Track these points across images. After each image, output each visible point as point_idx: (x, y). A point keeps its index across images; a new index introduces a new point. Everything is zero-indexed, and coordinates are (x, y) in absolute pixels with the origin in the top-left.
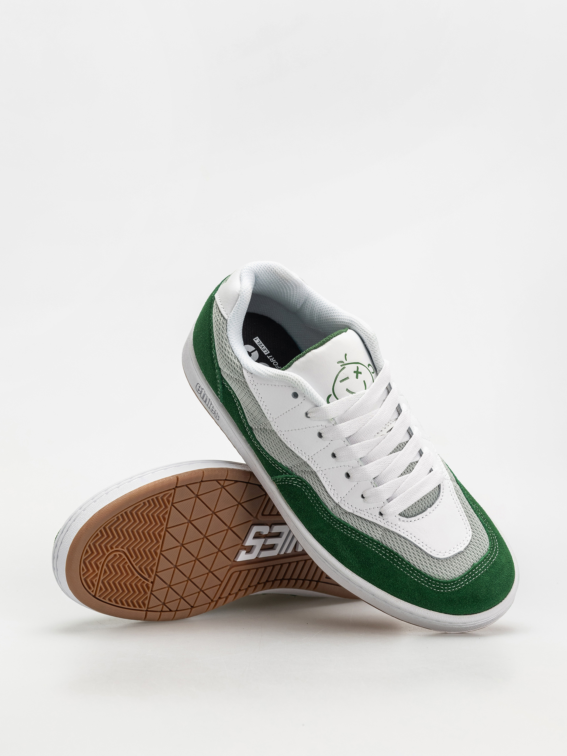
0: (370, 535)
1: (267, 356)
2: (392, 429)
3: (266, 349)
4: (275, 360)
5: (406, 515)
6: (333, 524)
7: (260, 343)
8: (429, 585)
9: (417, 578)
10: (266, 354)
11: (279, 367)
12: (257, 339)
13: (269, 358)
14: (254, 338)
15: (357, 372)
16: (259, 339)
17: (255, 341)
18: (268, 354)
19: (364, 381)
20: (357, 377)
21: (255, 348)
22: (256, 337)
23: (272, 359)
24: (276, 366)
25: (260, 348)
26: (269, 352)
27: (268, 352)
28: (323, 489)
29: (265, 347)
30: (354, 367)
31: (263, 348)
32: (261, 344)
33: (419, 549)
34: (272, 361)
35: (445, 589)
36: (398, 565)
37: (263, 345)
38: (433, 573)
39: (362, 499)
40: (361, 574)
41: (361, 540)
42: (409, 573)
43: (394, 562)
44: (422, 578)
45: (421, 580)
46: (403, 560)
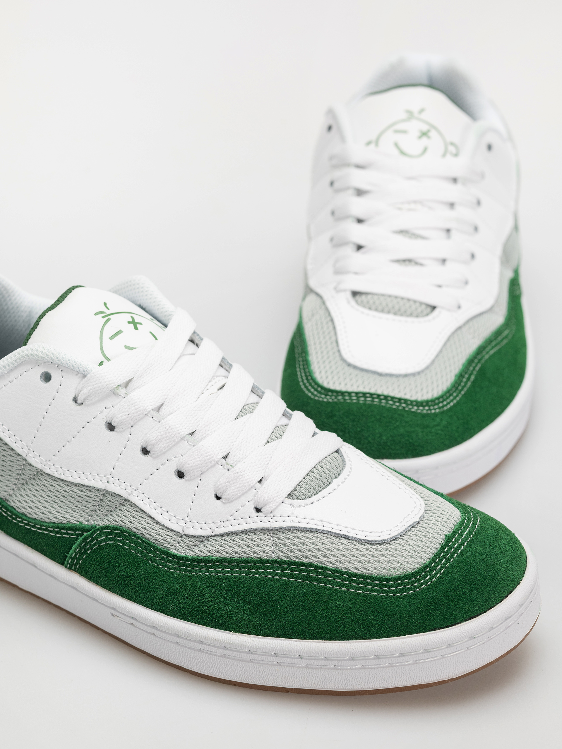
0: (254, 556)
6: (188, 571)
8: (385, 592)
9: (360, 588)
20: (137, 329)
28: (150, 521)
33: (343, 539)
35: (416, 587)
36: (320, 581)
38: (384, 569)
39: (219, 501)
40: (265, 629)
41: (243, 573)
42: (344, 585)
43: (311, 580)
44: (369, 584)
45: (368, 590)
46: (325, 569)
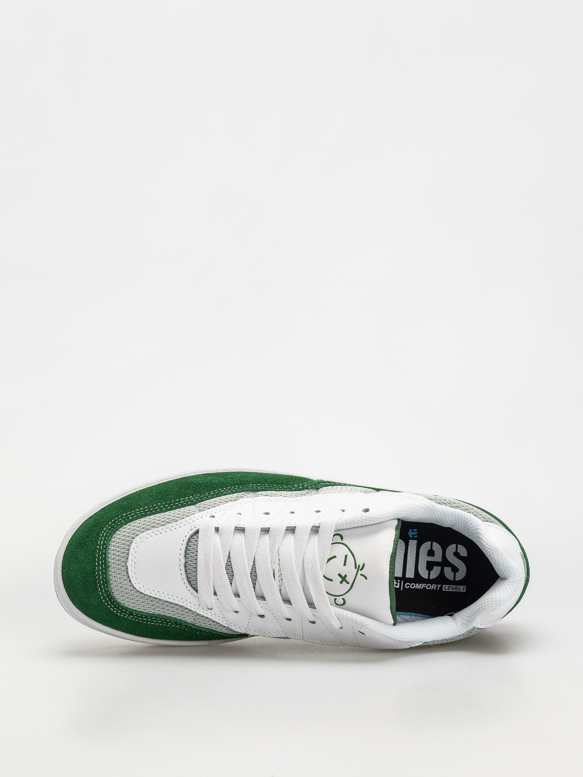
1: (441, 585)
2: (274, 577)
3: (448, 589)
4: (432, 589)
5: (194, 537)
7: (458, 589)
10: (444, 586)
11: (423, 587)
12: (464, 590)
13: (438, 585)
14: (466, 587)
15: (344, 579)
16: (462, 591)
17: (464, 587)
18: (443, 587)
19: (332, 580)
20: (340, 575)
21: (457, 581)
22: (466, 590)
23: (436, 588)
24: (426, 586)
25: (453, 586)
26: (443, 590)
27: (445, 589)
29: (451, 590)
30: (350, 579)
31: (451, 587)
32: (456, 589)
34: (433, 585)
37: (454, 590)
